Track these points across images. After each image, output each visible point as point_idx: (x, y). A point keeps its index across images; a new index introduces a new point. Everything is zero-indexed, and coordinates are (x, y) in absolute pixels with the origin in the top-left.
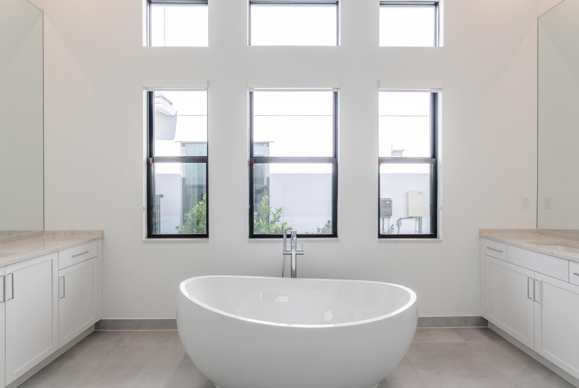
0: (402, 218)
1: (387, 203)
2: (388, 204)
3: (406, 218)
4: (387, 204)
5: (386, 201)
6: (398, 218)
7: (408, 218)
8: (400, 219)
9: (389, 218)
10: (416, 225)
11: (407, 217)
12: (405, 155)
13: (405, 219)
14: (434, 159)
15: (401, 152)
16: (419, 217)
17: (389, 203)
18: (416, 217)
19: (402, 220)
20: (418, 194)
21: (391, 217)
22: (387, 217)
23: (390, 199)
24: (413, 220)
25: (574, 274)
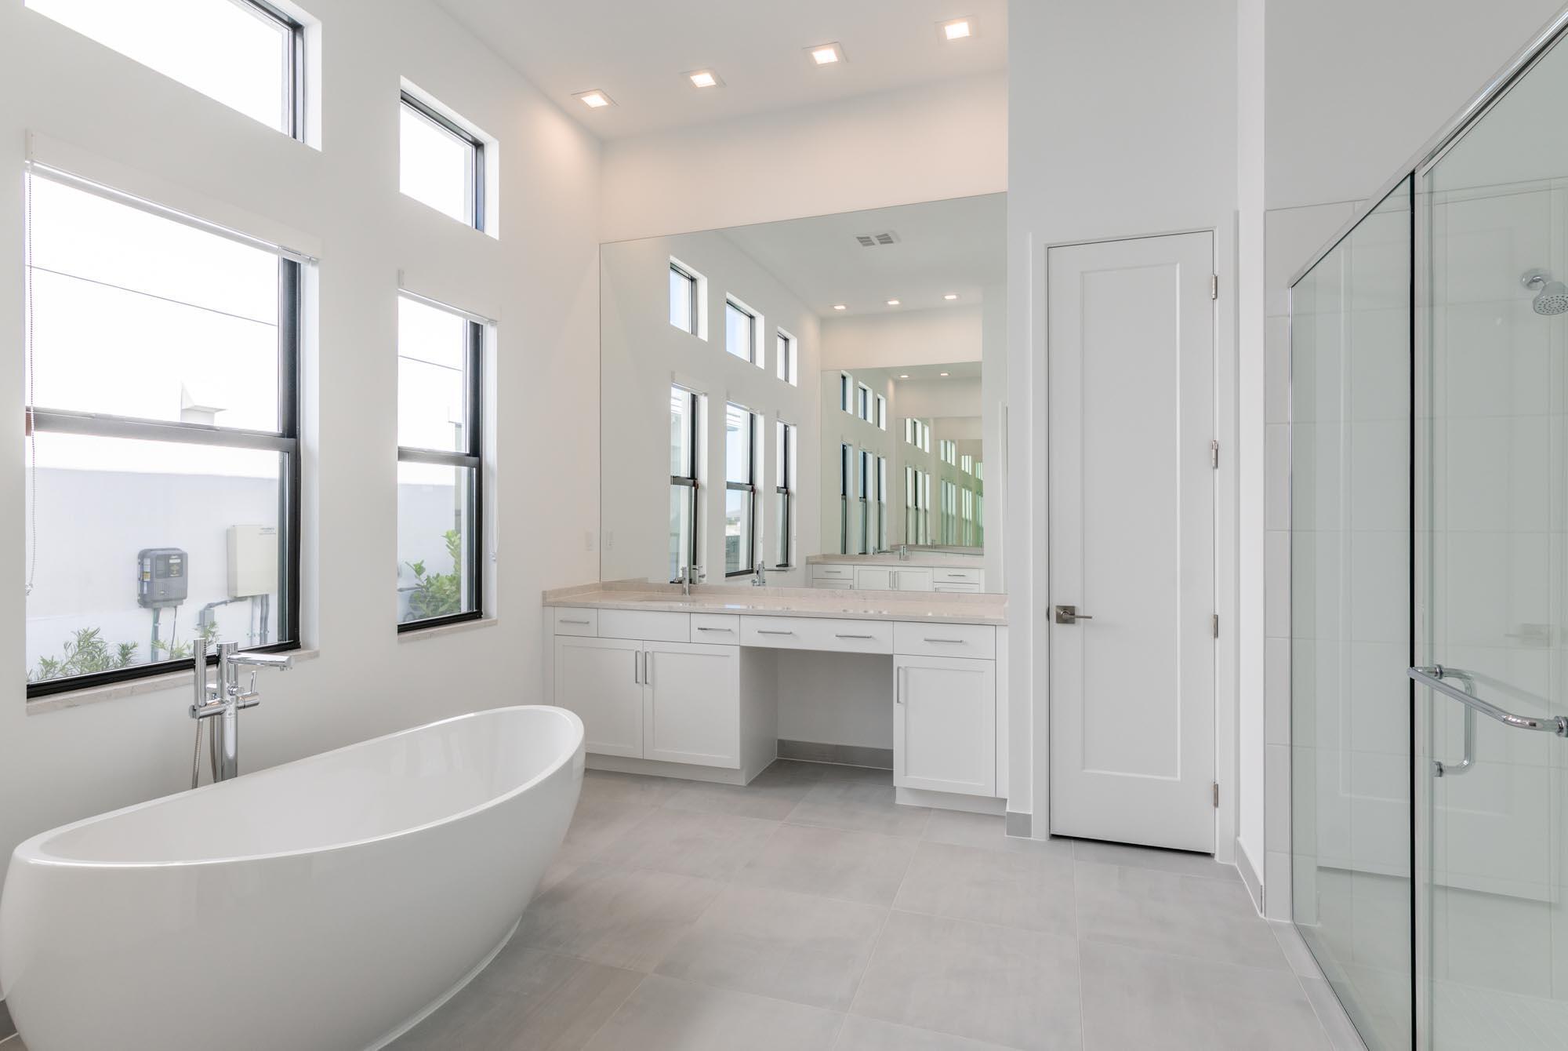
0: (216, 602)
1: (171, 561)
2: (177, 564)
3: (225, 603)
4: (173, 564)
5: (169, 557)
6: (202, 606)
7: (231, 602)
8: (211, 606)
9: (176, 607)
10: (253, 618)
11: (226, 598)
12: (220, 421)
13: (223, 605)
14: (474, 458)
15: (210, 412)
16: (262, 596)
17: (179, 561)
18: (253, 597)
19: (216, 609)
20: (261, 534)
21: (182, 604)
22: (168, 606)
23: (178, 549)
24: (246, 606)
25: (699, 629)
